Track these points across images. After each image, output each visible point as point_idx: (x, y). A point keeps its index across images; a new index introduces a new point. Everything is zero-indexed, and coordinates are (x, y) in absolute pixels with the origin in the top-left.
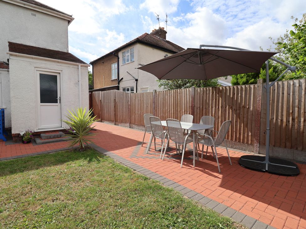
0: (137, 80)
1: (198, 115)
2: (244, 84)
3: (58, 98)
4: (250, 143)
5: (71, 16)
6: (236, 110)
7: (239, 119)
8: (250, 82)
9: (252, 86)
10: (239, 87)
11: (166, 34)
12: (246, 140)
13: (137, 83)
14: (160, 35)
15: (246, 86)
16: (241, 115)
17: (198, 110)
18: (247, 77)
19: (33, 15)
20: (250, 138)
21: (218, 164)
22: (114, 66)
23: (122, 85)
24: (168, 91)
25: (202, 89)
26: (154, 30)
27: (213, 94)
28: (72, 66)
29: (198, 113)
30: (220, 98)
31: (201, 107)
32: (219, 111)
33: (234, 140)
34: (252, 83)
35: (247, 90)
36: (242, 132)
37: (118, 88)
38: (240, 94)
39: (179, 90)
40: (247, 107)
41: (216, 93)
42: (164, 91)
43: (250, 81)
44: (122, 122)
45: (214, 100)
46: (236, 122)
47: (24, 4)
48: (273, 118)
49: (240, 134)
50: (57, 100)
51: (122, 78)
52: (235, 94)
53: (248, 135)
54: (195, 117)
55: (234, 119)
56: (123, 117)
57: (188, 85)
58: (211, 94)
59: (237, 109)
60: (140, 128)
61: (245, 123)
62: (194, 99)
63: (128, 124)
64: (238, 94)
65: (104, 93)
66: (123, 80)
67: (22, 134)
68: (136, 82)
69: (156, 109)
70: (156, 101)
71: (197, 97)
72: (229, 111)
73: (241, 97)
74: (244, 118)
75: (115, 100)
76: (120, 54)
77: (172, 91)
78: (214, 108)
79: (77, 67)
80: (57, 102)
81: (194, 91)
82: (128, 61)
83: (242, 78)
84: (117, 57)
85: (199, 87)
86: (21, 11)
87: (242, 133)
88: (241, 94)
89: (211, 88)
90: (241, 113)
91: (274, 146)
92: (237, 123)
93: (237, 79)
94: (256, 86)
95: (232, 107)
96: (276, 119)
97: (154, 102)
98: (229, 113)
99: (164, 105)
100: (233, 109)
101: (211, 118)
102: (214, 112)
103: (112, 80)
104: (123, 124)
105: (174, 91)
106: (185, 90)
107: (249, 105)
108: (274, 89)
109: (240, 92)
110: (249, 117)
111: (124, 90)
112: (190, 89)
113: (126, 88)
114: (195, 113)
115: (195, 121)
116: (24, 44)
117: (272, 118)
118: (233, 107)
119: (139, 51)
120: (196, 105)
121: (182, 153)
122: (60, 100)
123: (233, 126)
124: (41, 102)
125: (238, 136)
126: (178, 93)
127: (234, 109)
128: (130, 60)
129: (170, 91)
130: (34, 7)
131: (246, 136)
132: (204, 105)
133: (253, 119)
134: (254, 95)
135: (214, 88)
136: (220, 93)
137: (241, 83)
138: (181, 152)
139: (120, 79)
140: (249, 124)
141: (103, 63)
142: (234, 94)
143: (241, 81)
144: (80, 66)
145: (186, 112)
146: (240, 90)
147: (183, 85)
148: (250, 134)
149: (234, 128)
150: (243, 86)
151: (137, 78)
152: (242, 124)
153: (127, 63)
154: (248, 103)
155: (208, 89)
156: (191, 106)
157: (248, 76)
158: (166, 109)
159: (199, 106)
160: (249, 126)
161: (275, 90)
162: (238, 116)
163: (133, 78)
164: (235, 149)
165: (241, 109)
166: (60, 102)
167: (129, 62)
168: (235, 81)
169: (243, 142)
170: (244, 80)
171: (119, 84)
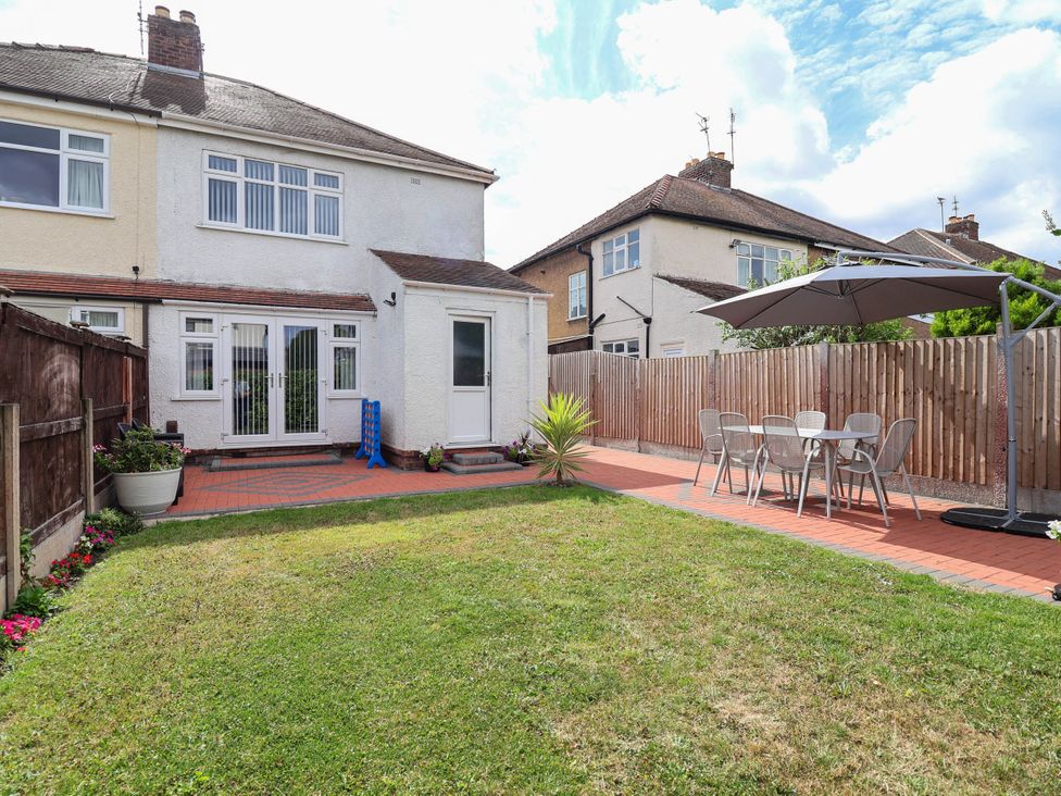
0: (648, 321)
1: (841, 414)
2: (964, 333)
3: (486, 374)
4: (983, 482)
5: (492, 173)
6: (945, 399)
7: (954, 421)
8: (979, 330)
9: (984, 340)
10: (951, 341)
11: (732, 172)
12: (972, 475)
13: (648, 329)
14: (710, 178)
15: (969, 340)
16: (956, 413)
17: (841, 402)
18: (971, 316)
19: (414, 181)
20: (982, 470)
21: (885, 517)
22: (578, 281)
23: (601, 335)
24: (754, 354)
25: (849, 347)
26: (690, 161)
27: (881, 360)
28: (515, 300)
29: (841, 407)
30: (901, 370)
31: (849, 393)
32: (897, 402)
33: (941, 477)
34: (984, 333)
35: (972, 350)
36: (961, 454)
37: (588, 344)
38: (952, 360)
39: (784, 351)
40: (974, 392)
41: (887, 356)
42: (740, 354)
43: (981, 326)
44: (615, 437)
45: (885, 375)
46: (944, 429)
47: (400, 162)
48: (1041, 419)
49: (956, 460)
50: (483, 378)
51: (603, 316)
52: (939, 359)
53: (977, 463)
54: (831, 419)
55: (939, 422)
56: (617, 422)
57: (810, 335)
58: (875, 359)
59: (947, 397)
60: (670, 452)
61: (968, 431)
62: (827, 372)
63: (634, 443)
64: (947, 360)
65: (560, 359)
66: (605, 320)
67: (425, 451)
68: (646, 325)
69: (718, 399)
70: (717, 380)
71: (837, 369)
72: (925, 402)
73: (955, 366)
74: (965, 419)
75: (594, 377)
76: (597, 248)
77: (766, 353)
78: (885, 395)
79: (524, 301)
80: (482, 384)
81: (829, 352)
82: (620, 266)
83: (958, 318)
84: (586, 258)
85: (844, 340)
86: (392, 176)
87: (961, 459)
88: (957, 360)
89: (874, 346)
90: (957, 407)
91: (1046, 488)
92: (947, 432)
93: (946, 321)
94: (994, 339)
95: (932, 392)
96: (1048, 422)
97: (713, 383)
98: (925, 407)
99: (742, 389)
100: (936, 399)
101: (875, 419)
102: (884, 406)
103: (569, 322)
104: (618, 443)
105: (772, 354)
106: (802, 348)
107: (978, 386)
108: (1039, 347)
109: (952, 355)
110: (979, 417)
111: (608, 347)
112: (817, 347)
113: (614, 344)
114: (832, 410)
115: (832, 424)
116: (397, 251)
117: (1038, 419)
118: (936, 393)
119: (655, 238)
120: (833, 389)
121: (798, 500)
122: (490, 379)
123: (939, 441)
124: (455, 384)
125: (951, 466)
126: (781, 357)
127: (940, 399)
128: (626, 264)
129: (760, 354)
130: (419, 165)
131: (972, 464)
132: (857, 387)
133: (989, 422)
134: (989, 362)
135: (883, 346)
136: (899, 358)
137: (956, 332)
138: (795, 498)
139: (595, 317)
140: (978, 434)
141: (543, 272)
142: (936, 360)
143: (955, 327)
144: (531, 299)
145: (805, 406)
146: (952, 350)
147: (795, 336)
148: (983, 459)
149: (939, 446)
150: (962, 341)
151: (648, 315)
152: (962, 435)
153: (618, 272)
154: (974, 383)
155: (866, 346)
156: (819, 390)
157: (975, 314)
158: (747, 399)
159: (842, 392)
160: (980, 439)
161: (1042, 349)
162: (950, 414)
163: (637, 315)
164: (944, 498)
165: (958, 399)
166: (490, 384)
167: (623, 270)
168: (942, 326)
169: (964, 481)
170: (965, 323)
171: (591, 332)
